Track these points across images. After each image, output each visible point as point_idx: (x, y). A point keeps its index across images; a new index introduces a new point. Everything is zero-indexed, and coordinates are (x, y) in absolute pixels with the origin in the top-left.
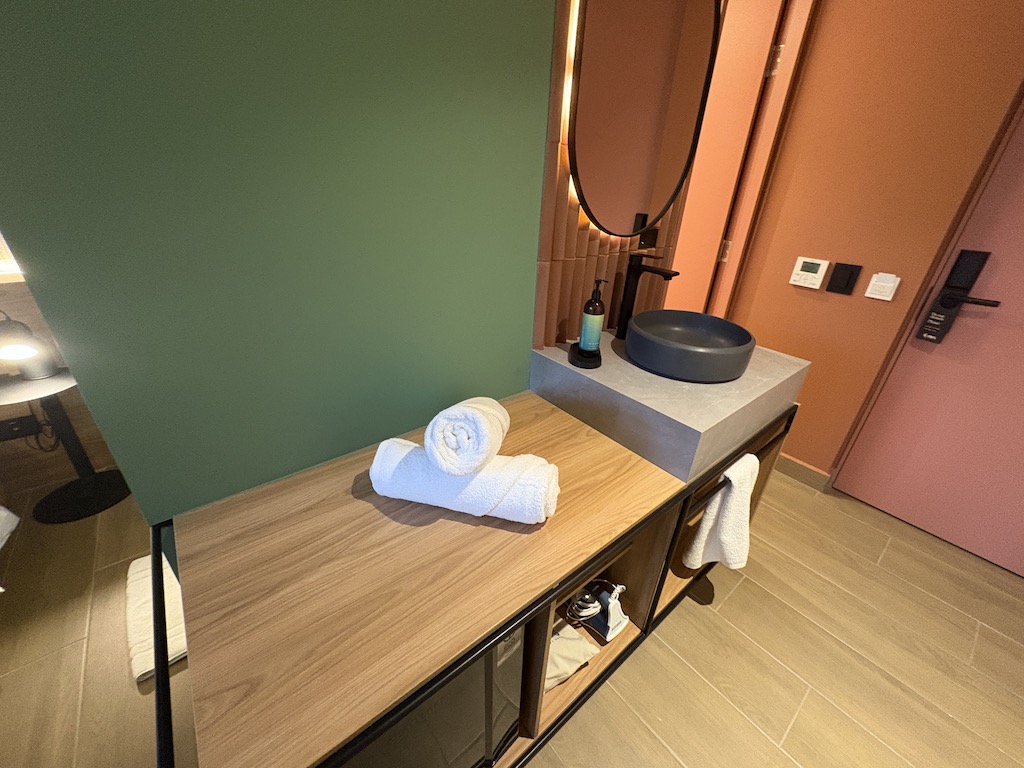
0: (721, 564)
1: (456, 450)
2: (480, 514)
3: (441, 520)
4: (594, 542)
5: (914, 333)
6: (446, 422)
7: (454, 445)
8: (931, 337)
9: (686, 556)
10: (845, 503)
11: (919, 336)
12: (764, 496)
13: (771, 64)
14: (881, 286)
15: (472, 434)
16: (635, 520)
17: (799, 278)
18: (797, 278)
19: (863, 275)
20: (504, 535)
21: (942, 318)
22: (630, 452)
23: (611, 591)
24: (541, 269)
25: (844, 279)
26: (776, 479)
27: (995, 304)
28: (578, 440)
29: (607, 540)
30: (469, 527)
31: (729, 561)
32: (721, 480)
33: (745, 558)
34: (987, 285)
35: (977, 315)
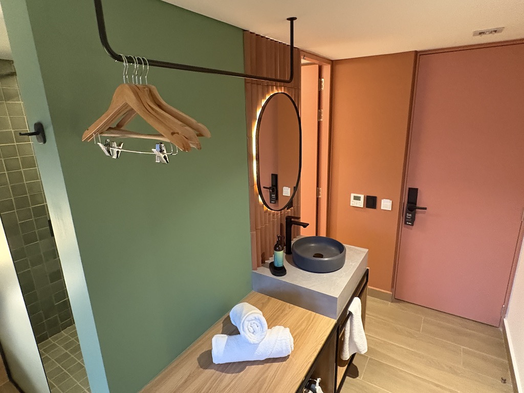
0: (358, 354)
1: (253, 333)
2: (264, 359)
3: (247, 367)
4: (311, 356)
5: (403, 223)
6: (248, 322)
7: (253, 331)
8: (410, 223)
9: (342, 355)
10: (401, 305)
11: (406, 223)
12: (367, 312)
13: (319, 116)
14: (386, 204)
15: (259, 324)
16: (323, 342)
17: (354, 203)
18: (353, 203)
19: (378, 199)
20: (276, 364)
21: (410, 215)
22: (310, 311)
23: (315, 383)
24: (252, 235)
25: (371, 202)
26: (370, 300)
27: (425, 209)
28: (286, 312)
29: (316, 354)
30: (260, 366)
31: (360, 351)
32: (348, 313)
33: (367, 347)
34: (421, 201)
35: (421, 213)
